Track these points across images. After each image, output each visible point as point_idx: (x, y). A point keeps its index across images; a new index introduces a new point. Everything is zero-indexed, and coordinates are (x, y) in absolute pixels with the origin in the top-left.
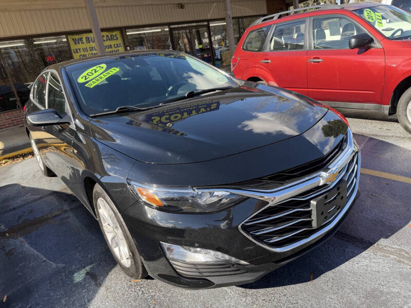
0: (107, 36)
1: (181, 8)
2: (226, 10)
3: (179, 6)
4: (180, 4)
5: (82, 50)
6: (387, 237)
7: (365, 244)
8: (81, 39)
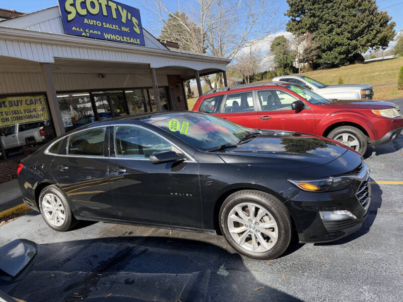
0: (31, 100)
1: (102, 77)
2: (153, 81)
3: (99, 76)
4: (101, 74)
5: (4, 114)
6: (380, 207)
7: (375, 213)
8: (4, 102)
